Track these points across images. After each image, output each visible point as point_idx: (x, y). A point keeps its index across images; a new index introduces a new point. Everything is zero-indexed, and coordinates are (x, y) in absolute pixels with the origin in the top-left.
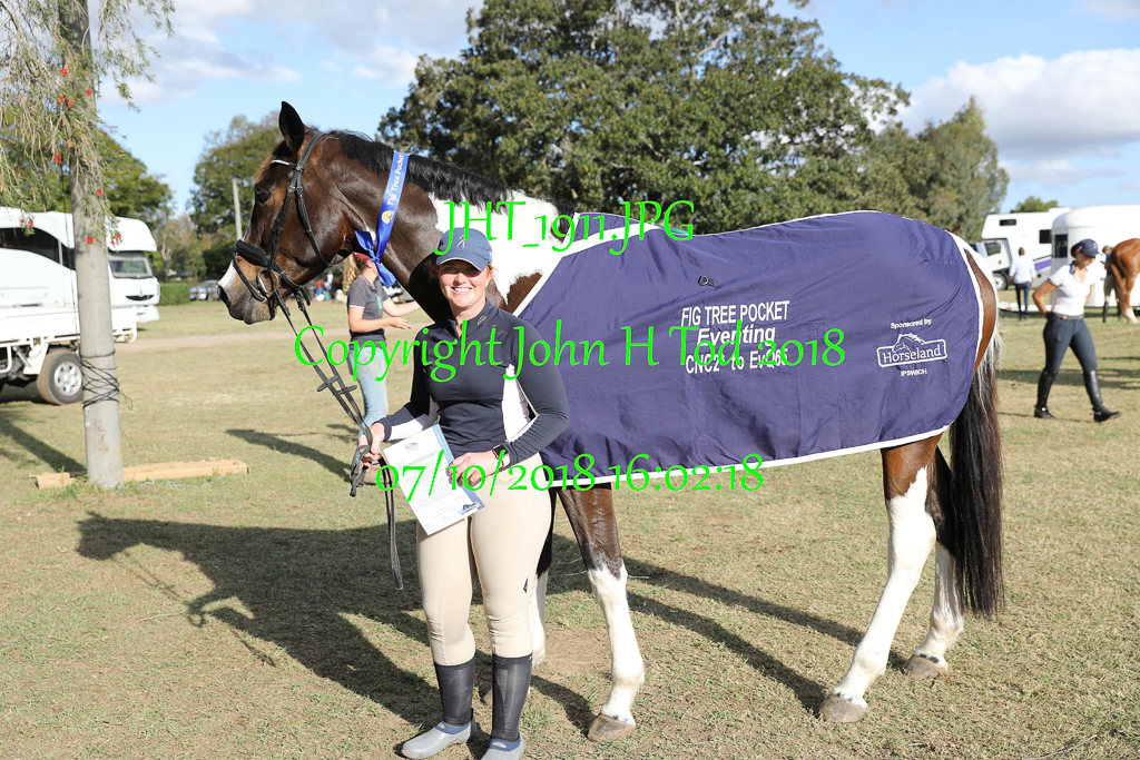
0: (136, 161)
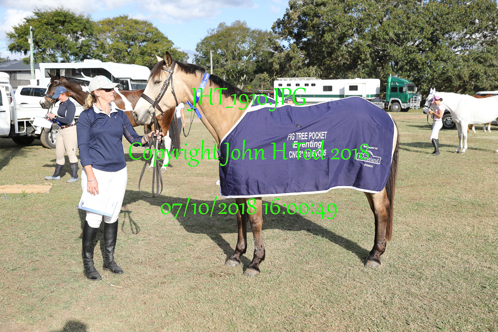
0: (170, 41)
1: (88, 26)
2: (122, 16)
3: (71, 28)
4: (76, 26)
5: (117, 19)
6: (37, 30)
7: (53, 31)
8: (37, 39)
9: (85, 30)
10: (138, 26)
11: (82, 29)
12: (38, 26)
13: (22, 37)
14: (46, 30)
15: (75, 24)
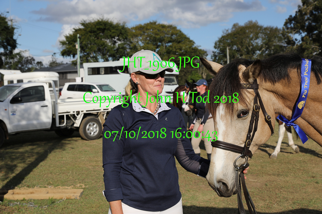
0: (191, 41)
1: (123, 31)
2: (152, 21)
3: (109, 34)
4: (113, 32)
5: (147, 25)
6: (83, 37)
7: (95, 38)
8: (83, 45)
9: (121, 35)
10: (164, 30)
11: (119, 34)
12: (83, 34)
13: (71, 44)
14: (90, 37)
15: (113, 31)
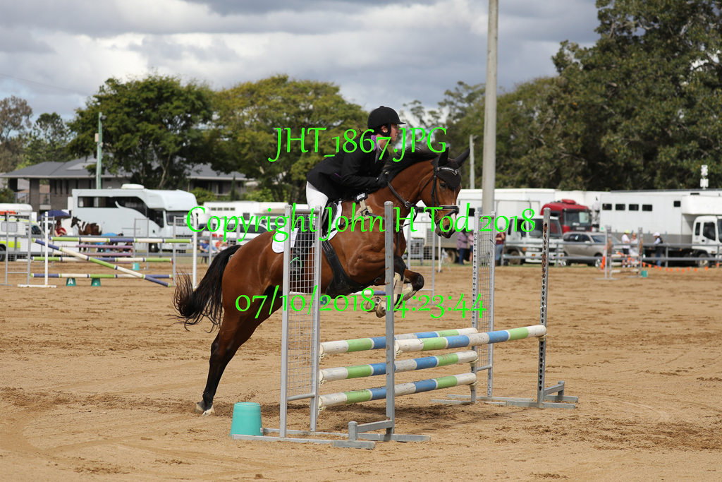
2: (276, 77)
4: (177, 107)
12: (113, 110)
